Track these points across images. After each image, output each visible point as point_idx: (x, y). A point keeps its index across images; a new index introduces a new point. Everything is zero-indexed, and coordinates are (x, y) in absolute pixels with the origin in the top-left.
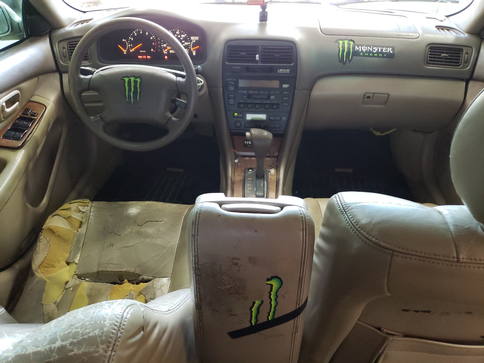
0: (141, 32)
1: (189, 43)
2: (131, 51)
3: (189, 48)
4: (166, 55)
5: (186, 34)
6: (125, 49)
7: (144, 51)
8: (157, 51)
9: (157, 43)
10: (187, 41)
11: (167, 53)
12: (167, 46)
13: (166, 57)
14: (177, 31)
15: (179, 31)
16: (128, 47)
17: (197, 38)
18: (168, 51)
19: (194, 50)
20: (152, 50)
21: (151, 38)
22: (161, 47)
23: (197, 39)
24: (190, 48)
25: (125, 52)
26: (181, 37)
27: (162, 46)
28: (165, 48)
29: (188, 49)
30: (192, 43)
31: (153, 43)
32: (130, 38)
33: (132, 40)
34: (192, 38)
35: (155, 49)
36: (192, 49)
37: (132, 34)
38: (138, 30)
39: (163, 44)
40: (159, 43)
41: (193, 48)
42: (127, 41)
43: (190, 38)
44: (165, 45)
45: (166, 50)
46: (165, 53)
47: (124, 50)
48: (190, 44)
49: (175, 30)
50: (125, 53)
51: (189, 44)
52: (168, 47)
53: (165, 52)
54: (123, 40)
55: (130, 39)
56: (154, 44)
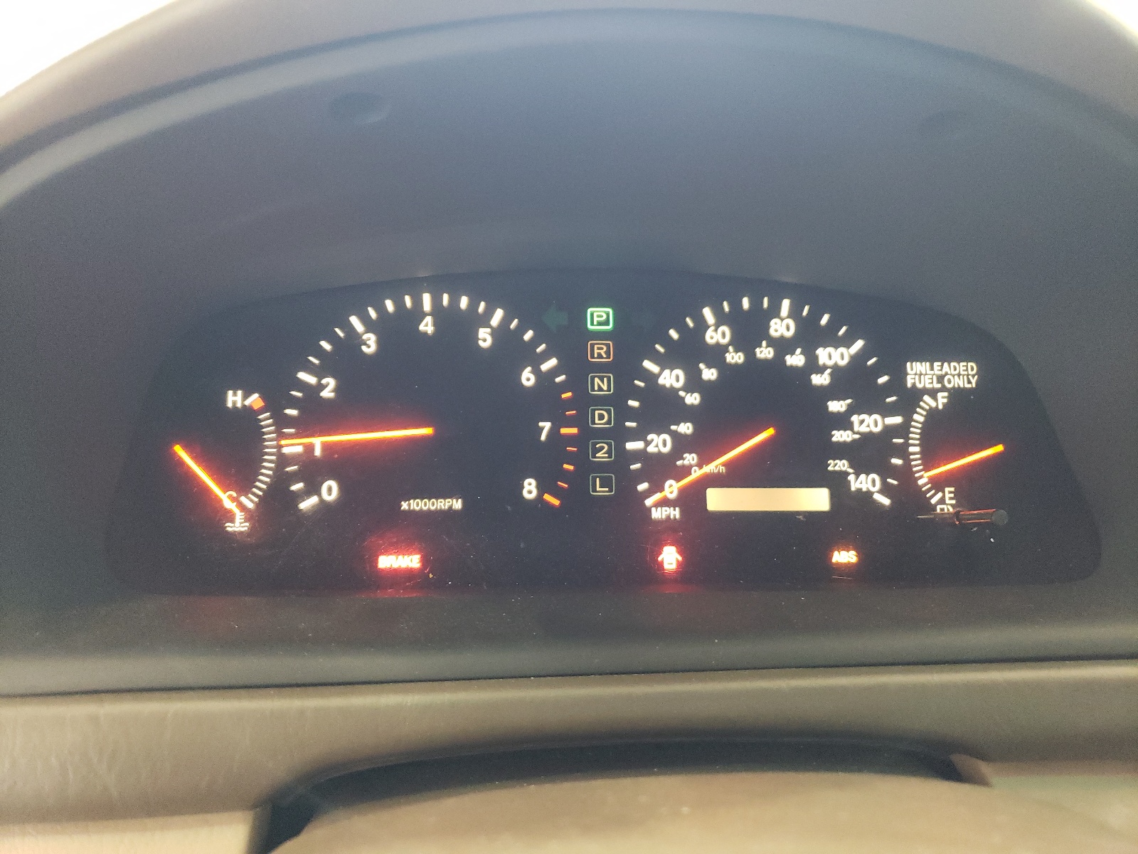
0: (427, 326)
1: (897, 420)
2: (307, 504)
3: (897, 461)
4: (668, 531)
5: (859, 344)
6: (243, 483)
7: (442, 504)
8: (577, 494)
9: (581, 421)
10: (868, 401)
11: (675, 513)
12: (678, 451)
13: (670, 558)
14: (774, 312)
15: (795, 313)
16: (283, 460)
17: (962, 374)
18: (692, 499)
19: (938, 484)
20: (530, 489)
21: (528, 378)
22: (625, 457)
23: (960, 382)
24: (907, 461)
25: (239, 516)
26: (813, 366)
27: (631, 446)
28: (661, 468)
29: (885, 470)
30: (919, 418)
31: (546, 426)
32: (310, 379)
33: (327, 394)
34: (919, 373)
35: (565, 476)
36: (924, 479)
37: (333, 339)
38: (399, 304)
39: (639, 435)
40: (601, 419)
41: (928, 464)
42: (275, 404)
43: (899, 375)
44: (659, 443)
45: (672, 488)
46: (657, 514)
47: (226, 499)
48: (903, 430)
49: (756, 303)
50: (239, 525)
51: (889, 431)
52: (690, 459)
53: (665, 503)
54: (234, 399)
55: (302, 386)
56: (554, 432)
